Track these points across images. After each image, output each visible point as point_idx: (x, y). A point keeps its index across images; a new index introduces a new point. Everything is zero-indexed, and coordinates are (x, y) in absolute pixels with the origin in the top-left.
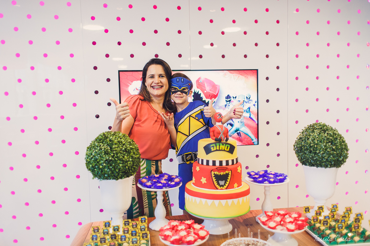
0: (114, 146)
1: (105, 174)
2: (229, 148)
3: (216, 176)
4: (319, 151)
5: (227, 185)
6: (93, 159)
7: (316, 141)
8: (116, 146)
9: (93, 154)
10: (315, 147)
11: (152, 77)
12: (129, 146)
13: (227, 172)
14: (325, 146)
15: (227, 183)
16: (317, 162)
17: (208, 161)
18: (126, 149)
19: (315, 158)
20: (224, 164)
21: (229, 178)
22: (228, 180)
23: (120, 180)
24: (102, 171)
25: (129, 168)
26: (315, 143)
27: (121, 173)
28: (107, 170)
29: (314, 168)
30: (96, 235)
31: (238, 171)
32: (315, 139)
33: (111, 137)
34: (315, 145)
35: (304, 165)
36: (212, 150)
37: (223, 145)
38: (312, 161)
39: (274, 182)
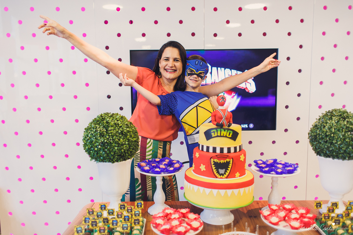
0: (110, 129)
1: (101, 156)
2: (231, 134)
3: (215, 164)
4: (336, 141)
5: (227, 174)
6: (89, 141)
7: (333, 129)
8: (112, 128)
9: (89, 135)
10: (331, 136)
11: (167, 59)
12: (125, 128)
13: (228, 160)
14: (343, 136)
15: (227, 172)
16: (333, 153)
17: (208, 148)
18: (122, 132)
19: (331, 149)
20: (225, 151)
21: (230, 166)
22: (229, 169)
23: (116, 163)
24: (97, 154)
25: (124, 151)
26: (332, 131)
27: (116, 157)
28: (102, 152)
29: (331, 159)
30: (89, 218)
31: (241, 160)
32: (332, 128)
33: (108, 119)
34: (331, 134)
35: (318, 156)
36: (213, 136)
37: (225, 131)
38: (327, 151)
39: (281, 173)
